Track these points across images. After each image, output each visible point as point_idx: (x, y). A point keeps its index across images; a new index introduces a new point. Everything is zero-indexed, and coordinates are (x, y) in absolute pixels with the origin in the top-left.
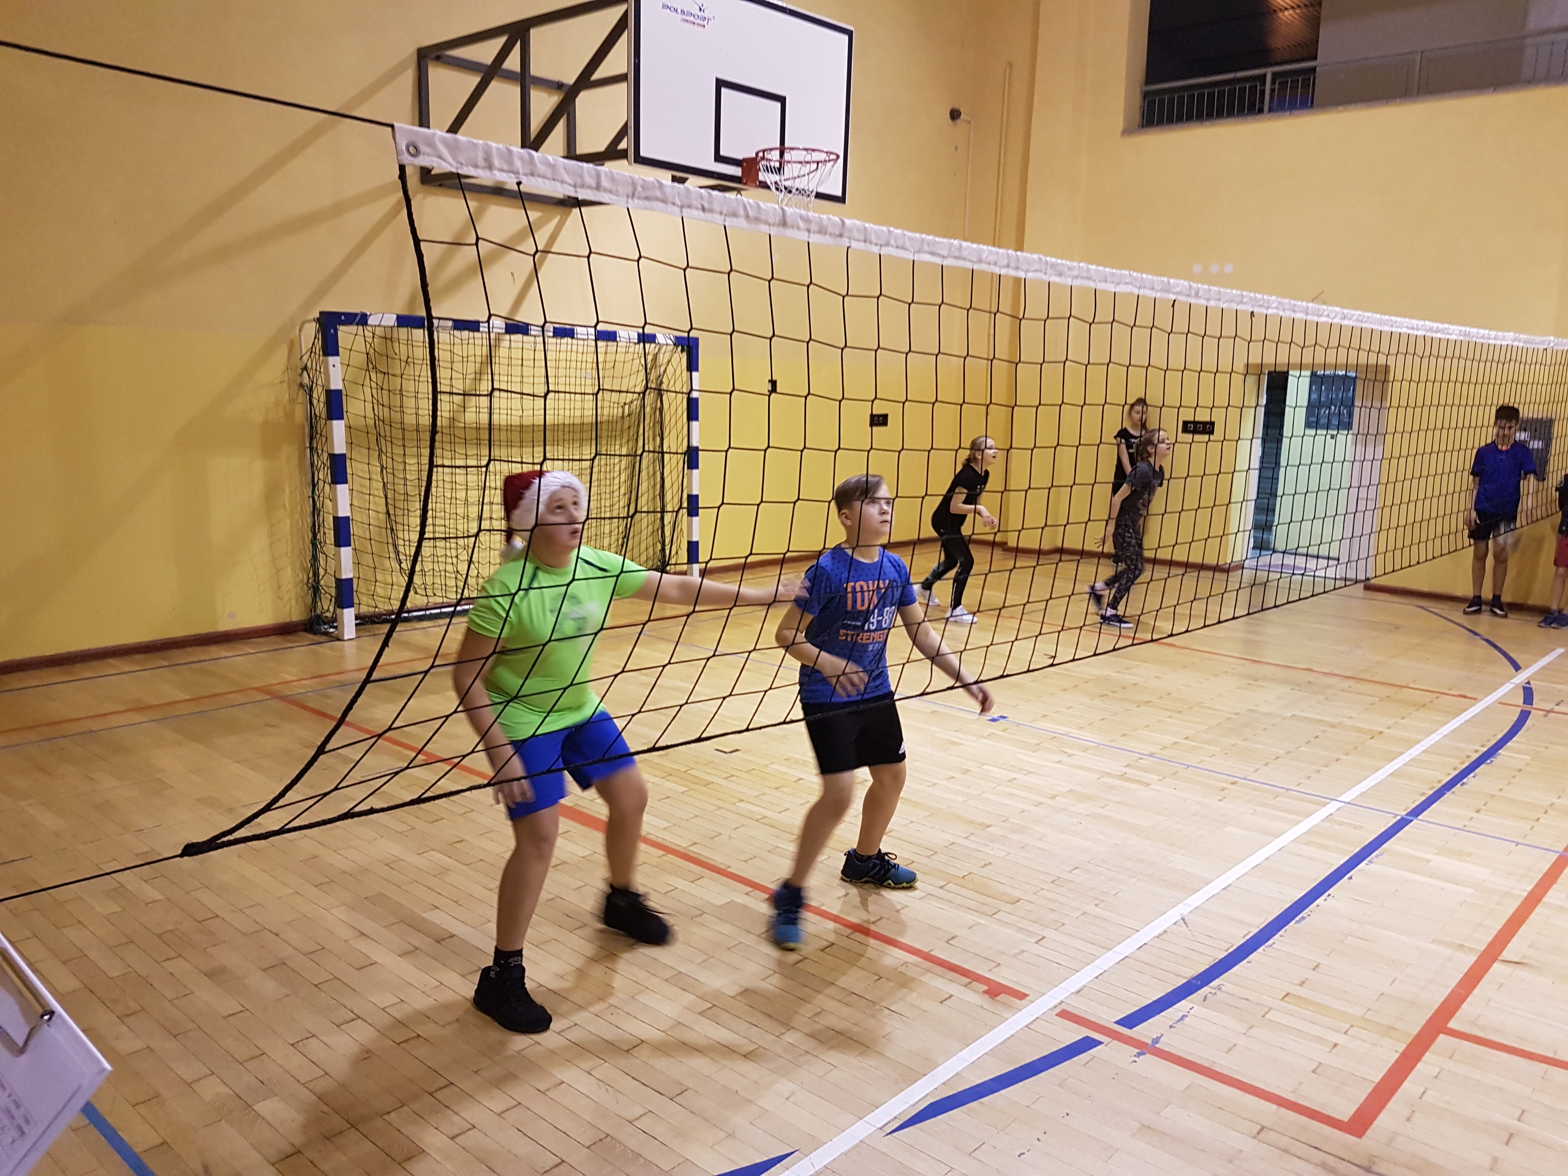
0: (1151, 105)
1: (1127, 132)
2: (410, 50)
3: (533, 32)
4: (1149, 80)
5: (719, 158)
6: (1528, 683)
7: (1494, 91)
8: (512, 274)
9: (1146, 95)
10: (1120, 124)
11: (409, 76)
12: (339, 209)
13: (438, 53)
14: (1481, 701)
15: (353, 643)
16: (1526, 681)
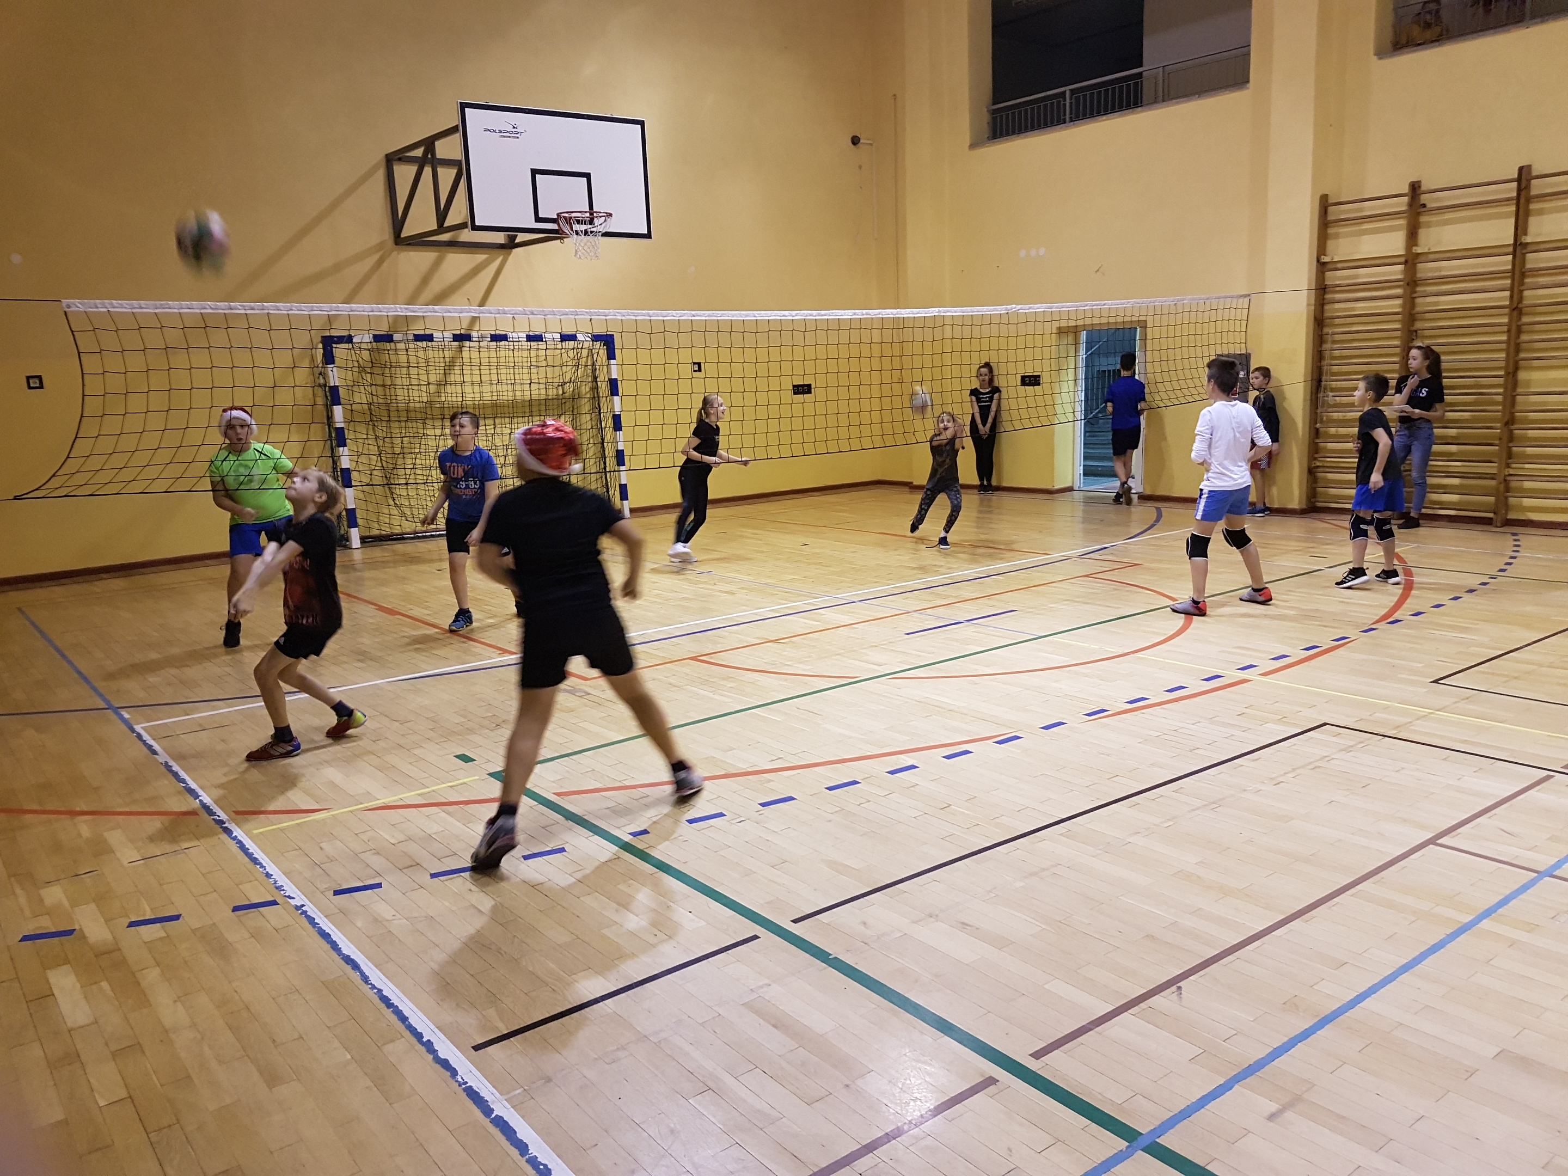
0: (994, 119)
1: (973, 146)
2: (380, 156)
3: (437, 143)
4: (996, 100)
5: (538, 219)
7: (1199, 97)
8: (468, 299)
9: (994, 112)
10: (966, 138)
11: (381, 174)
12: (337, 268)
13: (400, 156)
15: (360, 550)
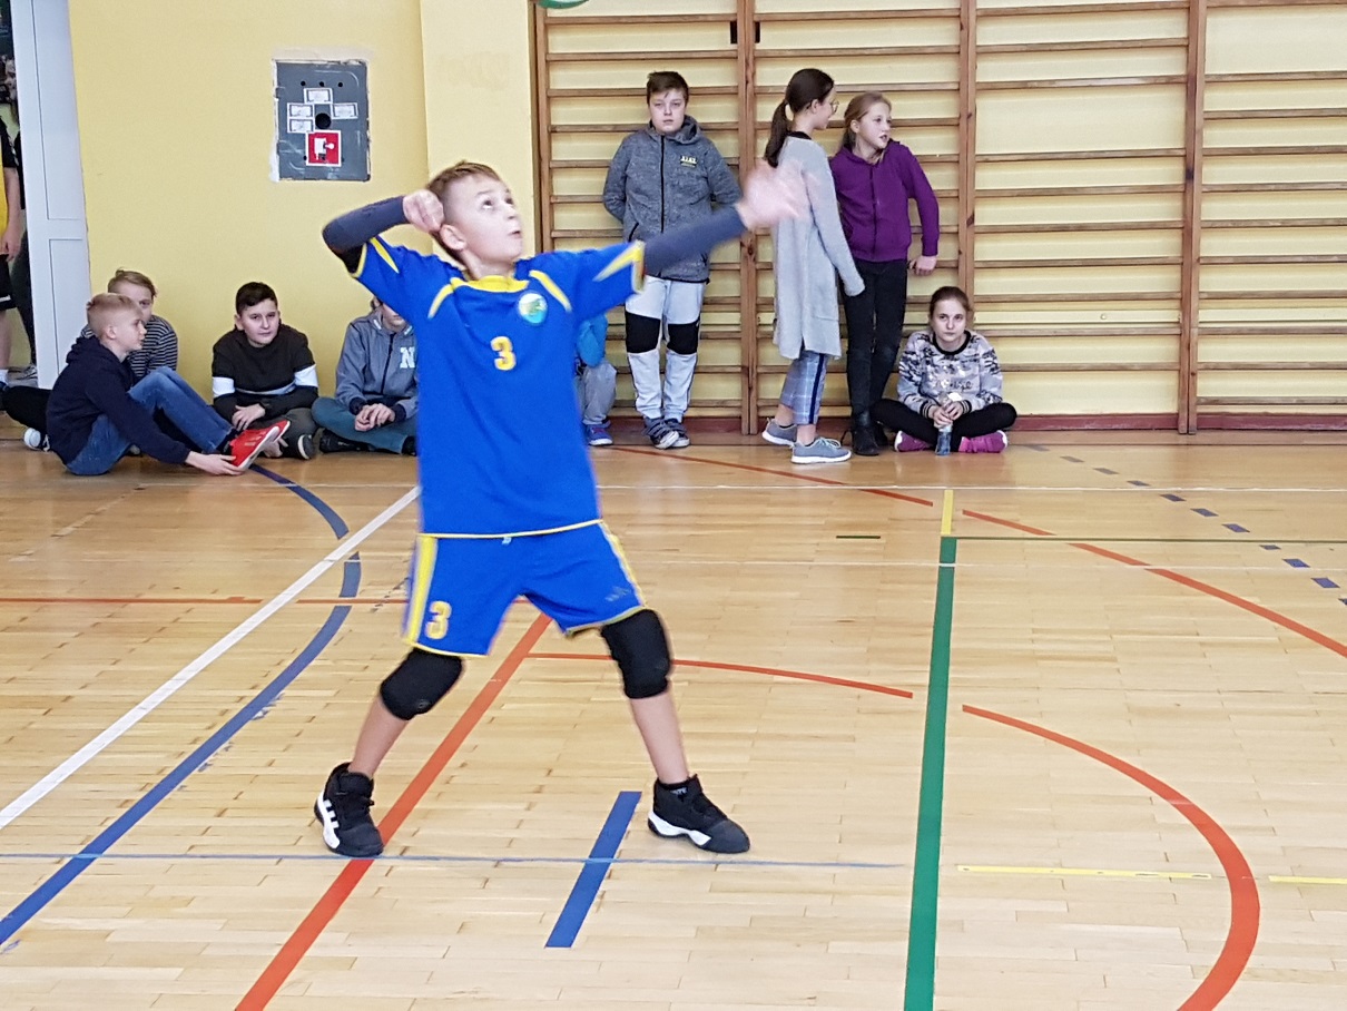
6: (356, 556)
14: (267, 603)
16: (352, 554)
